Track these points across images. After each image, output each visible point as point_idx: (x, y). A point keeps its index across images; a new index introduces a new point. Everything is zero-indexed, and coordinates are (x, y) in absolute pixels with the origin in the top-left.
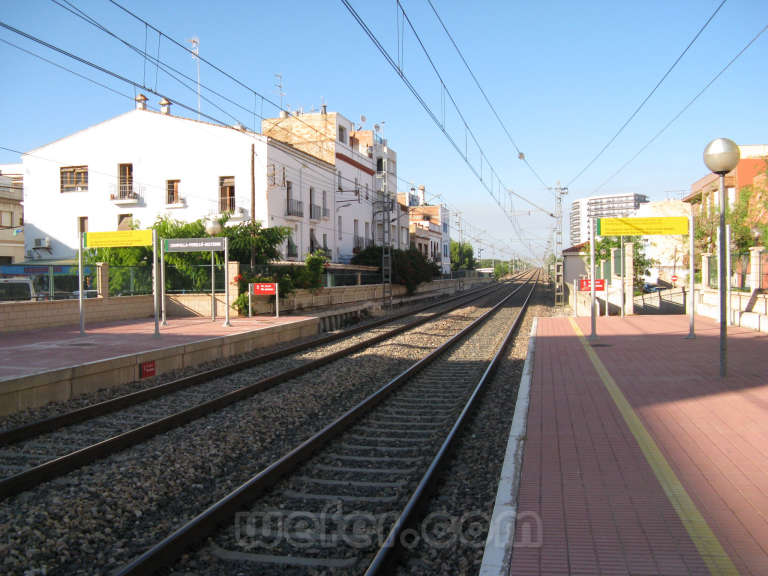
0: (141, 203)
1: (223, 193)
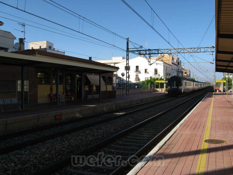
0: (140, 73)
1: (155, 72)
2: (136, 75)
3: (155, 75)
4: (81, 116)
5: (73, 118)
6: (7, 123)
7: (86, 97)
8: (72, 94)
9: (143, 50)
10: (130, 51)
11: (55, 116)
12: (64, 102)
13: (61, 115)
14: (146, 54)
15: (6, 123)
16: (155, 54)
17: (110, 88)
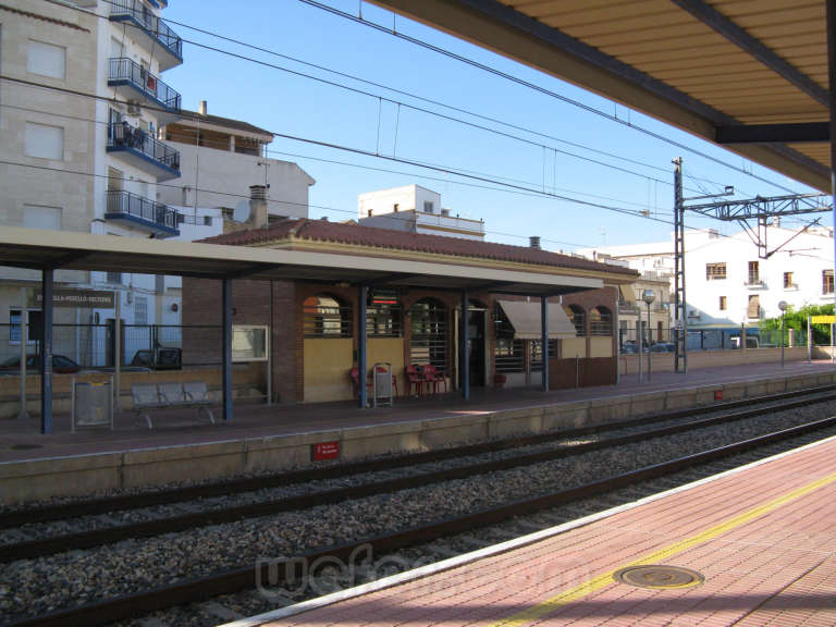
0: (765, 287)
1: (825, 280)
2: (751, 297)
3: (825, 292)
4: (425, 449)
5: (389, 453)
6: (123, 465)
7: (499, 379)
8: (438, 369)
9: (737, 203)
10: (686, 208)
11: (314, 447)
12: (387, 400)
13: (337, 444)
14: (749, 216)
15: (120, 463)
16: (782, 213)
17: (601, 348)
